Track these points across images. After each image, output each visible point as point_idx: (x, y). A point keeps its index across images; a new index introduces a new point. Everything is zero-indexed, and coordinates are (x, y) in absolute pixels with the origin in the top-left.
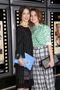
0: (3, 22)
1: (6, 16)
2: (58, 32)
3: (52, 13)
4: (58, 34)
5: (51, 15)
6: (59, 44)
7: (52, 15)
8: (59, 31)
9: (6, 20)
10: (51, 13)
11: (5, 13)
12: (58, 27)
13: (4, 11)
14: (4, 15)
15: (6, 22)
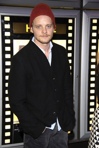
0: (67, 42)
1: (72, 32)
9: (72, 38)
11: (72, 25)
13: (70, 21)
14: (70, 28)
15: (73, 42)
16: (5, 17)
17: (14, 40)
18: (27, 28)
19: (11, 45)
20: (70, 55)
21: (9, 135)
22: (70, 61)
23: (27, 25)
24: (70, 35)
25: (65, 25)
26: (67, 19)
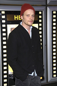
16: (2, 12)
17: (7, 25)
18: (15, 18)
19: (6, 28)
20: (40, 33)
21: (6, 81)
22: (41, 36)
23: (15, 16)
24: (40, 21)
25: (37, 15)
26: (38, 12)
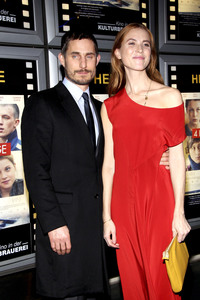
2: (194, 125)
3: (174, 69)
4: (194, 130)
5: (170, 73)
6: (197, 162)
7: (174, 73)
8: (195, 120)
10: (169, 67)
12: (193, 110)
13: (29, 65)
